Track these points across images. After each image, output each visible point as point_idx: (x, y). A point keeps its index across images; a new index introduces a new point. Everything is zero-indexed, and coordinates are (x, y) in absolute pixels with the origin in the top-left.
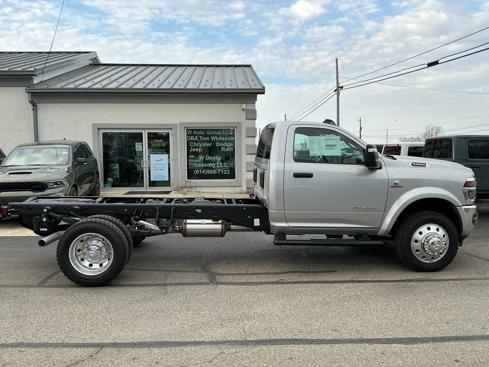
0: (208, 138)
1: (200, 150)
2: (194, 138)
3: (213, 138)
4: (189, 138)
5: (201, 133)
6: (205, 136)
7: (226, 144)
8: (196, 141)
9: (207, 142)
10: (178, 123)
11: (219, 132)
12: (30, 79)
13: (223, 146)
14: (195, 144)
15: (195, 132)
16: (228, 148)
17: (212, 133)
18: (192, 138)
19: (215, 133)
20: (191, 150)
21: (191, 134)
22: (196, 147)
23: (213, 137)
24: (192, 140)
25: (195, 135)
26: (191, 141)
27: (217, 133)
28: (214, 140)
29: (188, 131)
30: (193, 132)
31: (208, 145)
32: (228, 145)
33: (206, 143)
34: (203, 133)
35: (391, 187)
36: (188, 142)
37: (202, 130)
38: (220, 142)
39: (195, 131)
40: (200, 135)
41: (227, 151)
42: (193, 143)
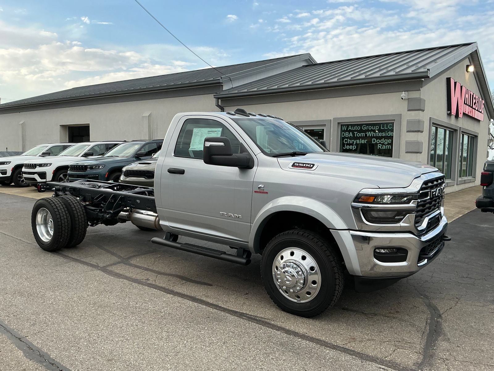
0: (363, 134)
1: (354, 147)
2: (349, 134)
3: (369, 134)
4: (343, 134)
5: (357, 129)
6: (361, 131)
7: (383, 140)
8: (350, 138)
9: (363, 138)
10: (332, 119)
11: (376, 127)
12: (220, 87)
13: (380, 143)
14: (349, 141)
15: (350, 128)
16: (385, 145)
17: (368, 128)
18: (346, 134)
19: (371, 128)
20: (345, 148)
21: (345, 130)
22: (349, 144)
23: (369, 132)
24: (346, 136)
25: (349, 131)
26: (345, 138)
27: (374, 128)
28: (370, 136)
29: (343, 126)
30: (347, 128)
31: (363, 142)
32: (386, 141)
33: (361, 139)
34: (359, 128)
35: (255, 192)
36: (342, 139)
37: (358, 125)
38: (378, 138)
39: (350, 126)
40: (355, 131)
41: (385, 148)
42: (347, 140)
